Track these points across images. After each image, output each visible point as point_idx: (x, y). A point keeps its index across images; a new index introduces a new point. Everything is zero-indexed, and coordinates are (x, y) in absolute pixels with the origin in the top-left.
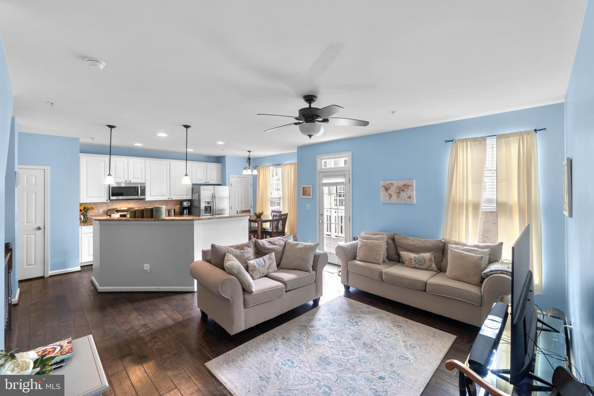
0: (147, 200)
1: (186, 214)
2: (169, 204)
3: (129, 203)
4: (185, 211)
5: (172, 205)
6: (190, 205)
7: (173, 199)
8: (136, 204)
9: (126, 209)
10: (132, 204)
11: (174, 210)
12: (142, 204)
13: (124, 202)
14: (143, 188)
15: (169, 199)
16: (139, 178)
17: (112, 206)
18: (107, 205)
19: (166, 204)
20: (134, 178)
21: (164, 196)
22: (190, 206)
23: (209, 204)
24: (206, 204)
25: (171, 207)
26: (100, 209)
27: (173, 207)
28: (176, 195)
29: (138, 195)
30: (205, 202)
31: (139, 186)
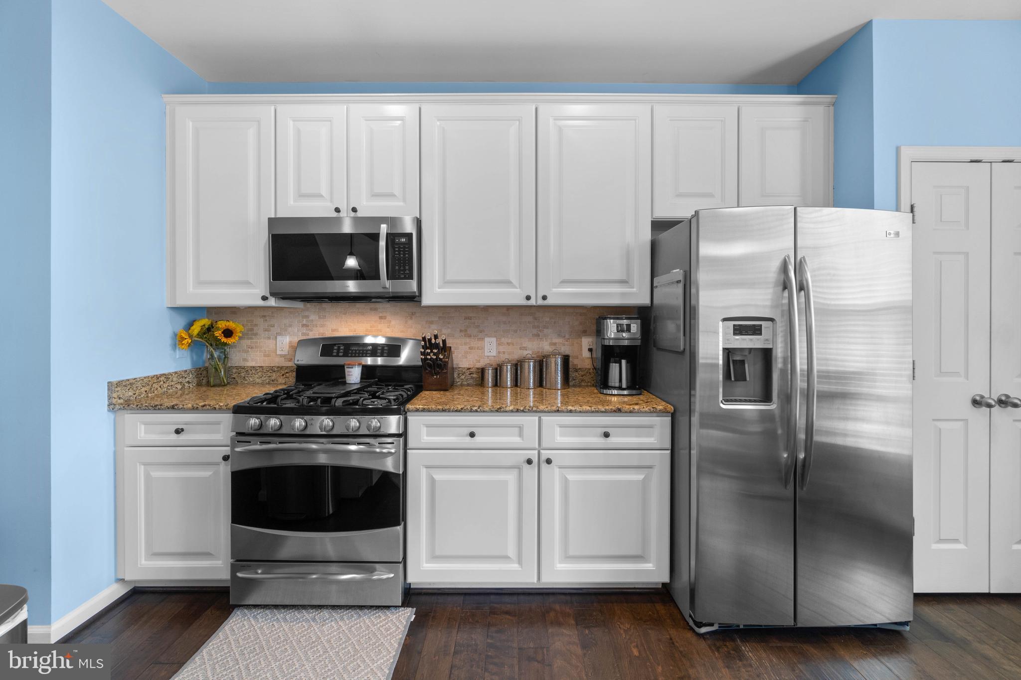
0: (428, 300)
1: (617, 385)
2: (545, 331)
3: (381, 318)
4: (614, 368)
5: (559, 336)
6: (638, 336)
7: (550, 301)
8: (410, 322)
9: (381, 340)
10: (393, 323)
11: (566, 360)
12: (431, 323)
13: (363, 314)
14: (403, 240)
15: (528, 298)
16: (392, 195)
17: (323, 326)
18: (304, 322)
19: (534, 327)
20: (376, 195)
21: (508, 283)
22: (638, 343)
23: (760, 334)
24: (735, 334)
25: (555, 344)
26: (279, 338)
27: (564, 345)
28: (565, 282)
29: (377, 277)
30: (725, 320)
31: (384, 229)
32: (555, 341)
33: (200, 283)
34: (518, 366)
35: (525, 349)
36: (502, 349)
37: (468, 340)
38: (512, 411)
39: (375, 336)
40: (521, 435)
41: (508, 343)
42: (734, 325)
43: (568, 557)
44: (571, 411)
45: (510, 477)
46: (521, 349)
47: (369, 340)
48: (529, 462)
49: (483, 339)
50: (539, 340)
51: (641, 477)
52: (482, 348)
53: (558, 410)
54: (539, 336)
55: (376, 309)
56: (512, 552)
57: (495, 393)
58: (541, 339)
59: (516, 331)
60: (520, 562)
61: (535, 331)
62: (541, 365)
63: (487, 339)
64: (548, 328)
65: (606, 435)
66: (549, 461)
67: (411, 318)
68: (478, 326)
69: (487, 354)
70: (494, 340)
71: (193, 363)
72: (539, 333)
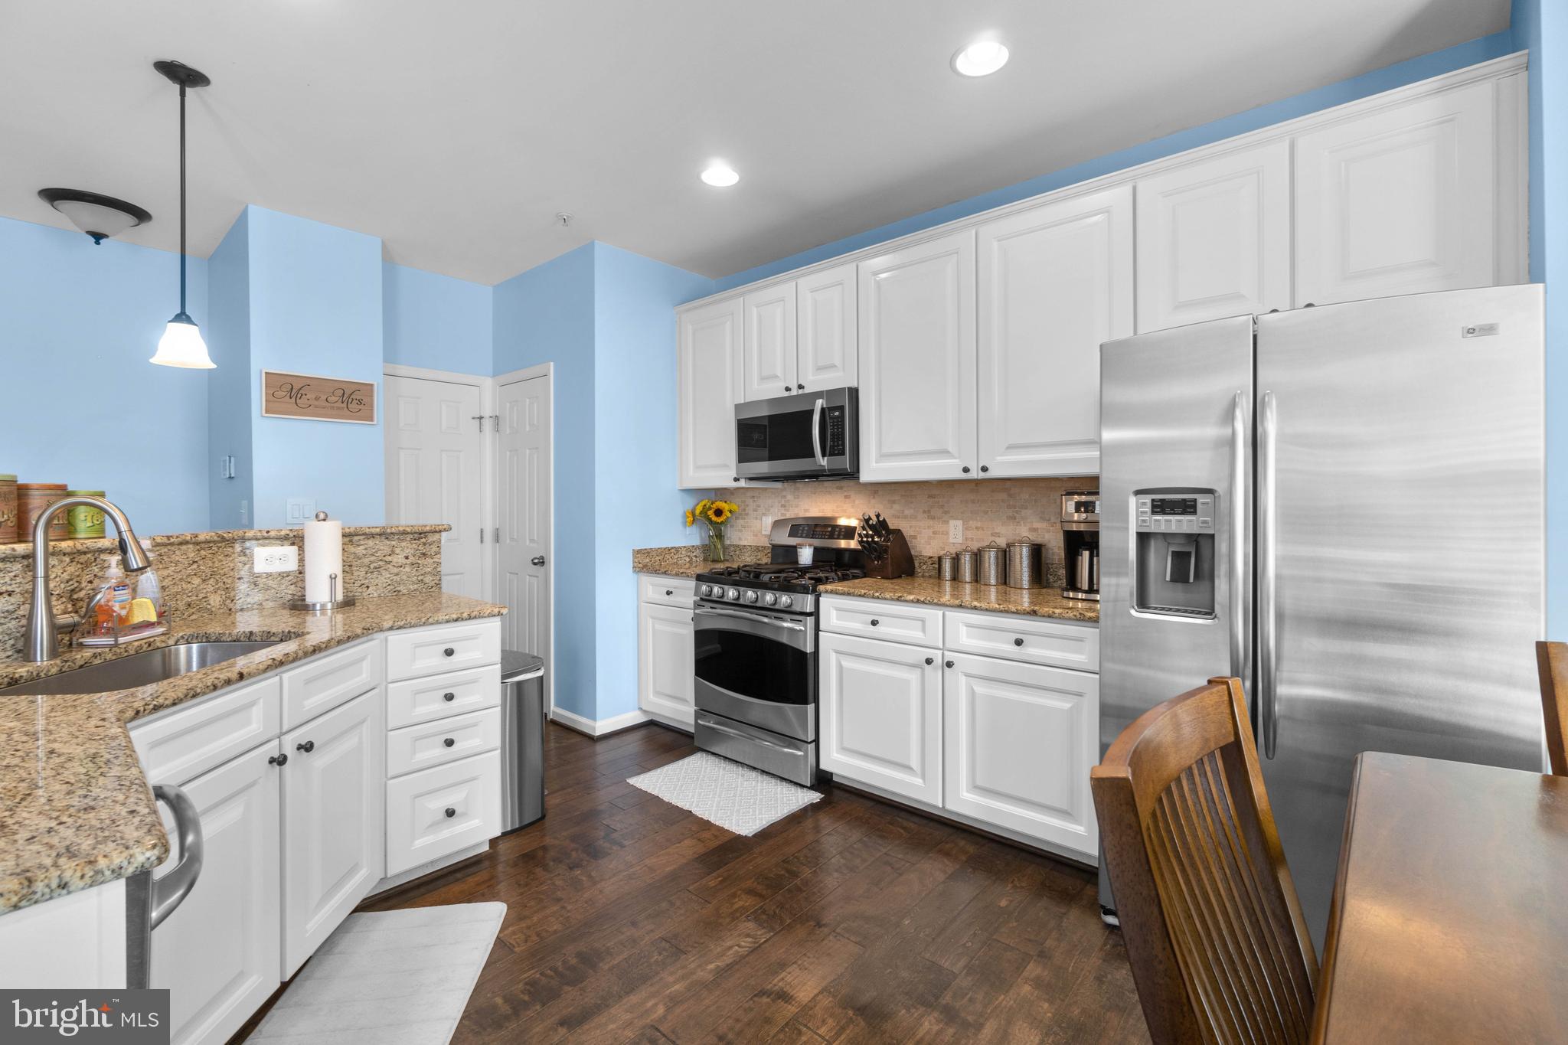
0: (865, 476)
1: (1086, 587)
2: (1024, 512)
3: (847, 497)
5: (1043, 519)
7: (994, 473)
8: (873, 501)
10: (857, 502)
11: (1037, 552)
12: (894, 502)
13: (830, 493)
14: (837, 413)
15: (966, 470)
16: (833, 366)
17: (797, 506)
18: (783, 503)
19: (1009, 507)
20: (820, 369)
21: (945, 453)
23: (1194, 512)
24: (1154, 512)
25: (1035, 530)
26: (764, 518)
27: (1048, 531)
28: (1011, 447)
29: (812, 455)
30: (1138, 493)
31: (820, 403)
32: (1036, 525)
33: (697, 467)
34: (977, 557)
35: (998, 535)
36: (970, 534)
37: (931, 522)
38: (912, 601)
39: (849, 517)
40: (924, 630)
41: (976, 528)
42: (1153, 500)
43: (977, 788)
44: (975, 608)
45: (913, 677)
46: (992, 535)
47: (843, 522)
48: (929, 661)
49: (947, 522)
50: (1015, 524)
51: (1067, 706)
52: (947, 533)
53: (961, 605)
54: (1015, 519)
55: (841, 488)
56: (915, 763)
57: (954, 588)
58: (1018, 522)
59: (986, 513)
60: (923, 777)
61: (1010, 513)
62: (1005, 557)
63: (952, 523)
64: (1026, 509)
65: (1019, 642)
66: (950, 665)
67: (874, 498)
68: (942, 506)
69: (951, 540)
70: (960, 523)
71: (702, 539)
72: (1016, 514)
